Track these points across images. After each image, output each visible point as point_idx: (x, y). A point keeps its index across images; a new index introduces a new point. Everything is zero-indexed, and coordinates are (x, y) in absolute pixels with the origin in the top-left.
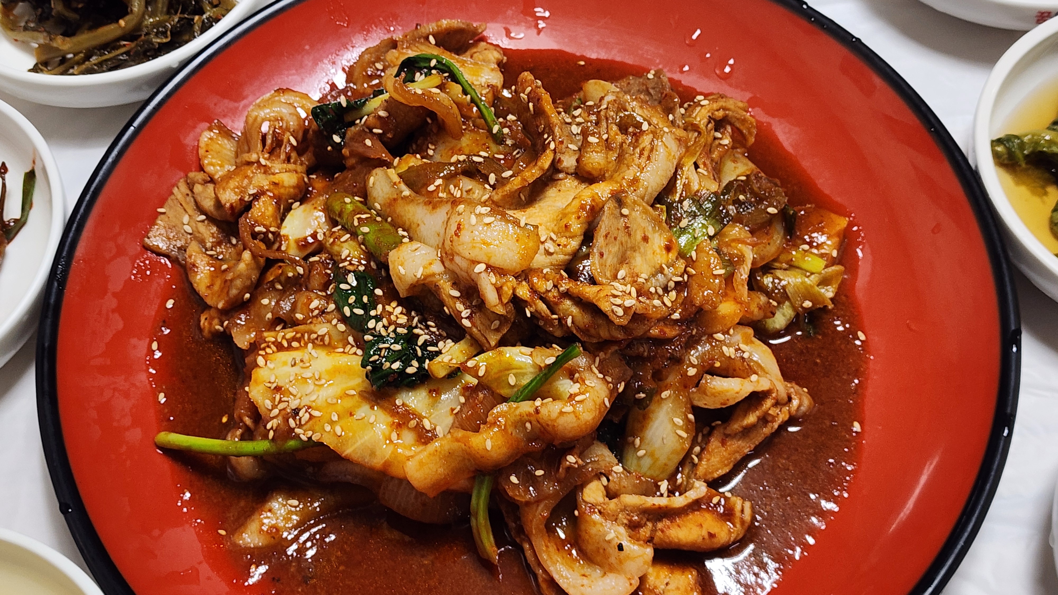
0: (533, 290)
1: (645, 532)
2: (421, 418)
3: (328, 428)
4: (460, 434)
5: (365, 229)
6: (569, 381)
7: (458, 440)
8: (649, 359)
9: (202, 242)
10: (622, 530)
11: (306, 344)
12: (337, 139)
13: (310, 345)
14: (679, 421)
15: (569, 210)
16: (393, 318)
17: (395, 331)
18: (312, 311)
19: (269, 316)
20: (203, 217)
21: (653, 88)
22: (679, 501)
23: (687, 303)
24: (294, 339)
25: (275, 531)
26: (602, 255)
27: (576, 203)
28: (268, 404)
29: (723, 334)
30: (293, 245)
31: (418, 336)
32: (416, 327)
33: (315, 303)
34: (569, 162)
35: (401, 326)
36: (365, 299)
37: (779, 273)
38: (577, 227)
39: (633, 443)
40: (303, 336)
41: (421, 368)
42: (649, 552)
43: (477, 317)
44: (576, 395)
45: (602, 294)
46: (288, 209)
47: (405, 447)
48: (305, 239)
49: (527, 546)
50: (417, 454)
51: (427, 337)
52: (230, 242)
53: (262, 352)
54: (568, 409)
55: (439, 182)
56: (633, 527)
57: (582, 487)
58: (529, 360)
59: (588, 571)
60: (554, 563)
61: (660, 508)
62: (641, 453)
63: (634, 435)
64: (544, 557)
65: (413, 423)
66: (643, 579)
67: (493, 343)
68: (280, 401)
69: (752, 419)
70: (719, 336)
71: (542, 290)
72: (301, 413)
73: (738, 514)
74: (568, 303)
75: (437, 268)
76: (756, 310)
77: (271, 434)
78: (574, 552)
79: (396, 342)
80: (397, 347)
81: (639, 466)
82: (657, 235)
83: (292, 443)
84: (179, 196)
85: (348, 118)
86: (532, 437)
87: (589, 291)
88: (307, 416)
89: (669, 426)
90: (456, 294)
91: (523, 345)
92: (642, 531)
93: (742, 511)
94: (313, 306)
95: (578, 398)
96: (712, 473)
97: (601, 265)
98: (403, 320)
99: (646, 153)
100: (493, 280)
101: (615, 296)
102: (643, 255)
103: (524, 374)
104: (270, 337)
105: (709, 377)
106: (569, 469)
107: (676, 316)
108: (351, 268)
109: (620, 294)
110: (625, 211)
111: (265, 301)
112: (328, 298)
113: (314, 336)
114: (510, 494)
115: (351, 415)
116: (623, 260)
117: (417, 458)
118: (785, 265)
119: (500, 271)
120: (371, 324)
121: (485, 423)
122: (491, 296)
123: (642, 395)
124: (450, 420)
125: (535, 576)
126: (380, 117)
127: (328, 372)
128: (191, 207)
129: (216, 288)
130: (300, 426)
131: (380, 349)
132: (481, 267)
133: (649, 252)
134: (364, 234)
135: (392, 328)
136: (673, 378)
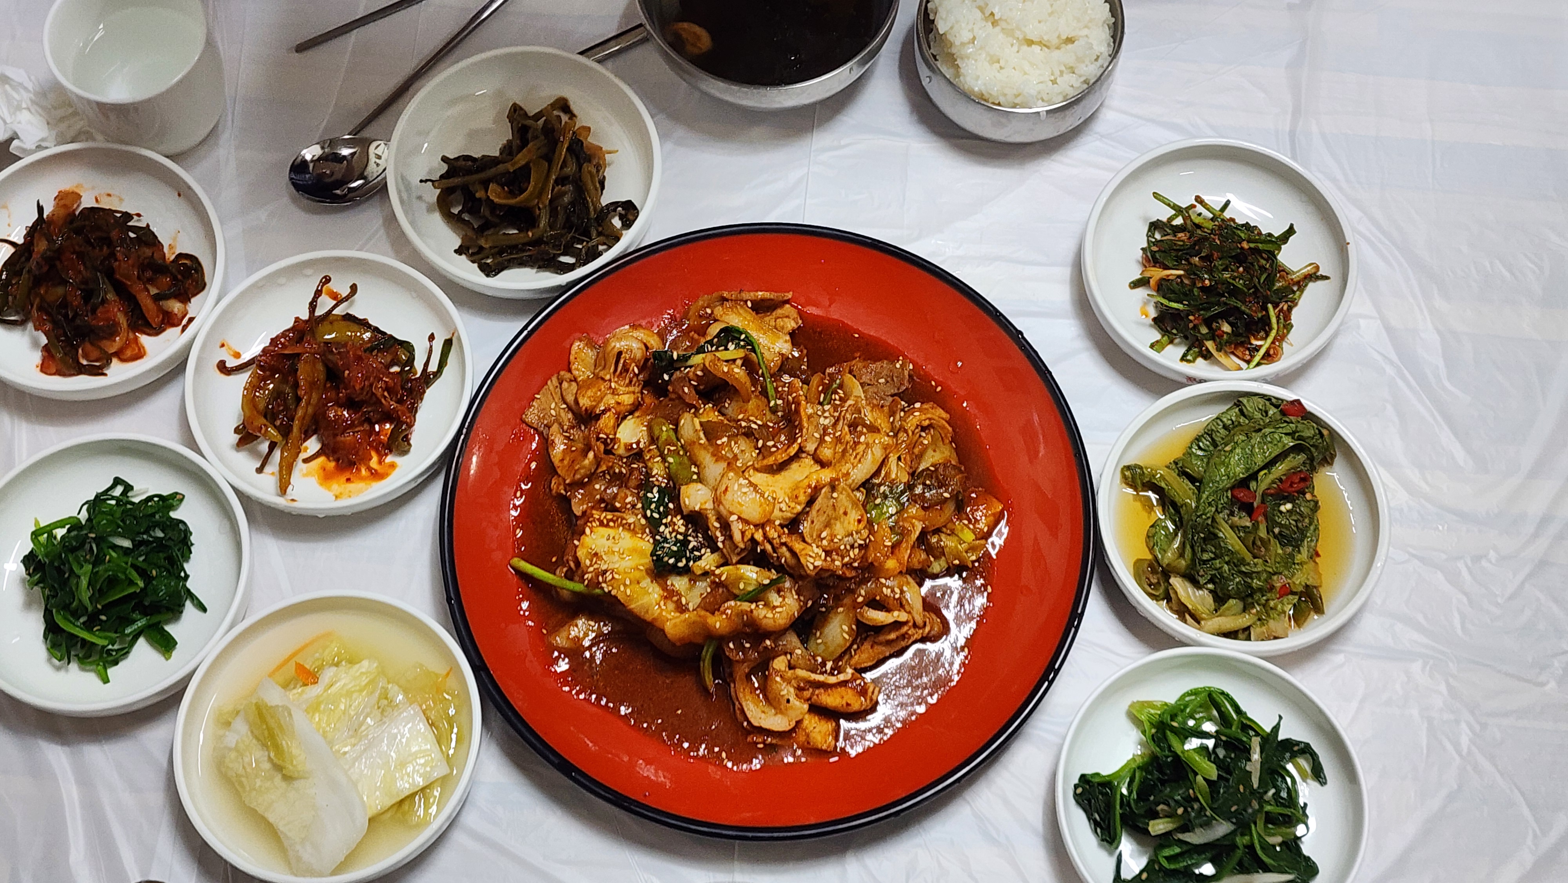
0: (765, 535)
1: (807, 694)
2: (680, 595)
3: (622, 588)
4: (703, 613)
5: (671, 460)
6: (776, 595)
7: (700, 616)
8: (834, 587)
9: (561, 425)
10: (792, 690)
11: (618, 527)
12: (666, 377)
13: (621, 528)
14: (845, 628)
15: (801, 484)
16: (676, 527)
17: (675, 537)
18: (627, 504)
19: (598, 497)
20: (564, 406)
21: (897, 377)
22: (832, 680)
23: (864, 558)
24: (612, 520)
25: (578, 640)
26: (812, 522)
27: (806, 482)
28: (588, 562)
29: (886, 579)
30: (622, 446)
31: (690, 542)
32: (690, 535)
33: (629, 499)
34: (811, 447)
35: (681, 534)
36: (661, 509)
37: (943, 537)
38: (803, 498)
39: (815, 634)
40: (617, 519)
41: (687, 565)
42: (806, 707)
43: (727, 542)
44: (777, 607)
45: (803, 552)
46: (624, 418)
47: (667, 612)
48: (631, 444)
49: (732, 685)
50: (674, 618)
51: (695, 544)
52: (580, 427)
53: (589, 524)
54: (770, 615)
55: (725, 439)
56: (799, 689)
57: (774, 658)
58: (755, 576)
59: (766, 709)
60: (746, 700)
61: (819, 681)
62: (819, 641)
63: (817, 629)
64: (741, 695)
65: (675, 599)
66: (799, 723)
67: (734, 561)
68: (596, 563)
69: (893, 636)
70: (883, 581)
71: (771, 537)
72: (608, 574)
73: (870, 693)
74: (784, 549)
75: (709, 505)
76: (916, 564)
77: (586, 582)
78: (761, 696)
79: (675, 545)
80: (675, 548)
81: (817, 649)
82: (854, 511)
83: (598, 591)
84: (551, 388)
85: (676, 365)
86: (745, 625)
87: (798, 546)
88: (611, 577)
89: (839, 630)
90: (717, 525)
91: (754, 565)
92: (805, 693)
93: (873, 693)
94: (628, 500)
95: (778, 610)
96: (861, 664)
97: (811, 528)
98: (682, 529)
99: (858, 457)
100: (741, 527)
101: (811, 556)
102: (842, 523)
103: (750, 584)
104: (596, 514)
105: (867, 608)
106: (766, 648)
107: (856, 564)
108: (656, 483)
109: (814, 555)
110: (835, 495)
111: (597, 486)
112: (639, 498)
113: (624, 522)
114: (727, 654)
115: (638, 583)
116: (828, 525)
117: (673, 621)
118: (949, 532)
119: (746, 522)
120: (662, 528)
121: (719, 610)
122: (737, 536)
123: (824, 609)
124: (699, 600)
125: (734, 705)
126: (697, 375)
127: (629, 549)
128: (557, 398)
129: (566, 462)
130: (605, 582)
131: (664, 547)
132: (734, 518)
133: (846, 522)
134: (670, 463)
135: (674, 534)
136: (847, 601)
